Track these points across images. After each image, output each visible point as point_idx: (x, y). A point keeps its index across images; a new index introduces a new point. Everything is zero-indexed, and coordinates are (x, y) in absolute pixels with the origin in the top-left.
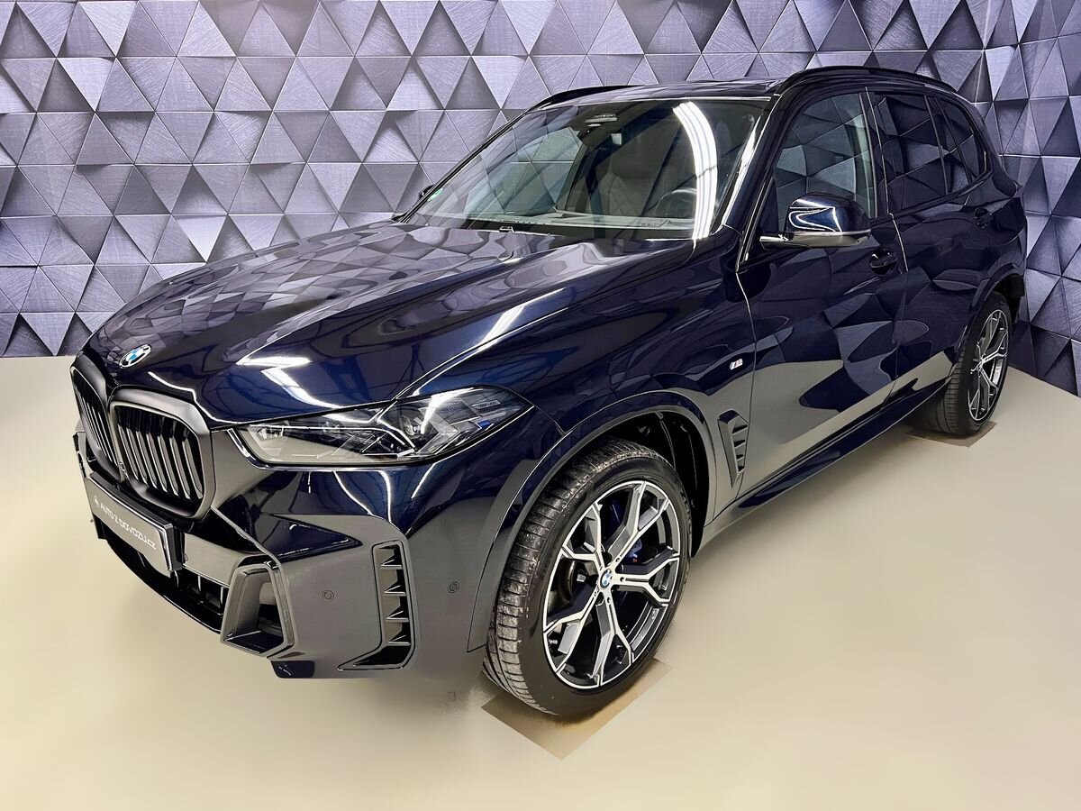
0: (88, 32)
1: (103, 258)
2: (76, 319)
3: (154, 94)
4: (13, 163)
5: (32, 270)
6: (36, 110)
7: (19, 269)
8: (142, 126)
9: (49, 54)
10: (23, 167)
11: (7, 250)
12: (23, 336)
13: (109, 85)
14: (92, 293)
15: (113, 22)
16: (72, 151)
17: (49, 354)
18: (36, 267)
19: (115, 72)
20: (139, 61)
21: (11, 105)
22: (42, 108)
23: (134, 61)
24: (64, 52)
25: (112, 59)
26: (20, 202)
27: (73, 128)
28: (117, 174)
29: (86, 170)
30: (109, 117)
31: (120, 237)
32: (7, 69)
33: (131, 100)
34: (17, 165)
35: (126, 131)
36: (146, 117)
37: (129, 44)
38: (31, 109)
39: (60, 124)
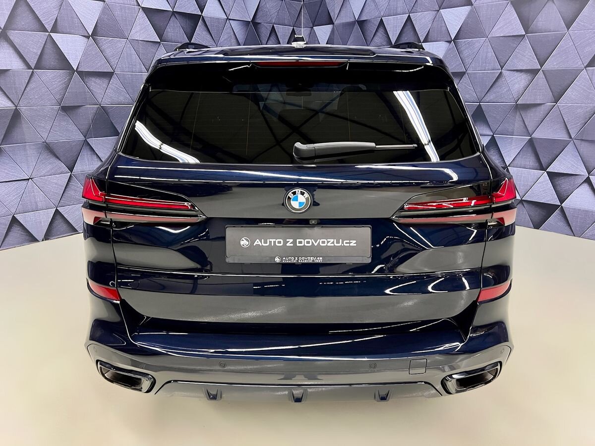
0: (72, 17)
1: (78, 168)
2: (57, 212)
3: (114, 61)
4: (14, 106)
5: (25, 183)
6: (33, 68)
7: (14, 183)
8: (106, 81)
9: (45, 30)
10: (23, 109)
11: (5, 169)
12: (16, 230)
13: (85, 54)
14: (70, 192)
15: (89, 13)
16: (58, 97)
17: (34, 240)
18: (28, 179)
19: (90, 46)
20: (105, 40)
21: (13, 63)
22: (38, 66)
23: (102, 40)
24: (55, 29)
25: (88, 37)
26: (16, 134)
27: (60, 81)
28: (90, 110)
29: (67, 110)
30: (84, 75)
31: (89, 153)
32: (12, 38)
33: (99, 64)
34: (16, 107)
35: (96, 85)
36: (108, 75)
37: (99, 29)
38: (29, 67)
39: (52, 78)
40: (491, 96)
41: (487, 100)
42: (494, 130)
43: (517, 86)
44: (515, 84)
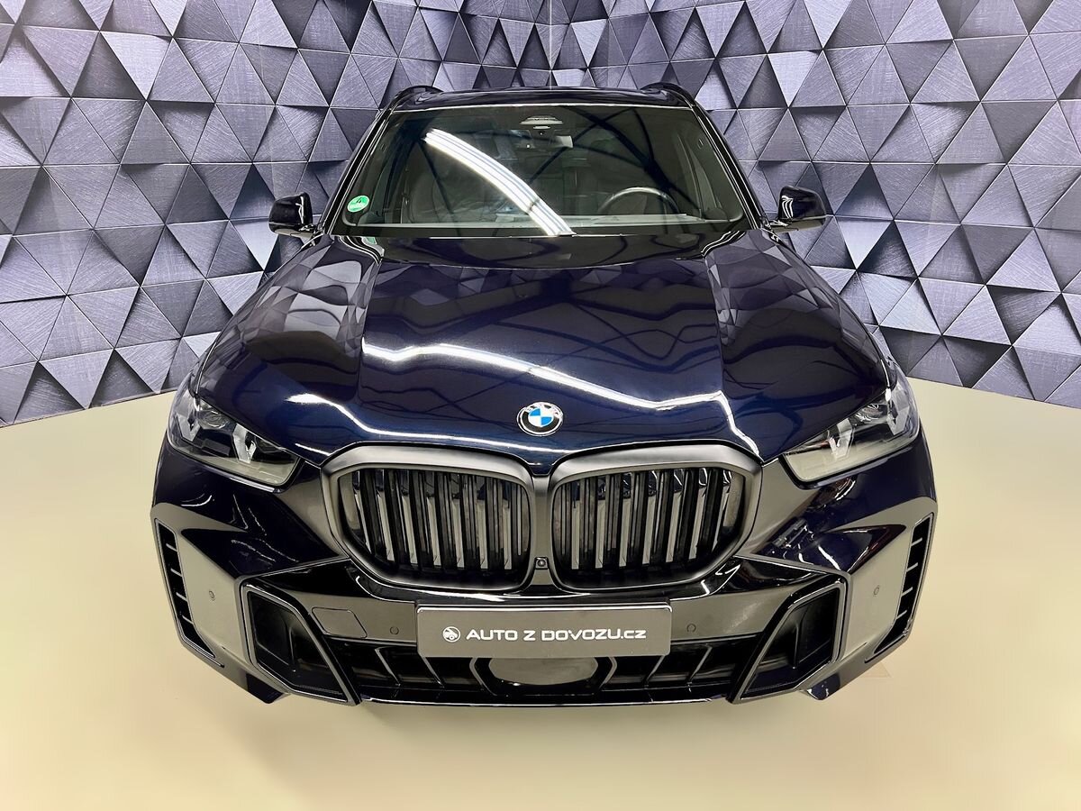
1: (152, 277)
2: (115, 356)
3: (214, 83)
4: (37, 164)
5: (58, 302)
6: (71, 94)
7: (38, 303)
8: (200, 119)
9: (92, 26)
10: (53, 169)
11: (22, 278)
12: (43, 388)
13: (163, 69)
14: (138, 320)
16: (116, 147)
17: (75, 406)
18: (64, 297)
19: (172, 55)
20: (199, 44)
21: (34, 85)
22: (80, 91)
23: (193, 44)
24: (109, 24)
25: (168, 39)
26: (41, 216)
27: (118, 120)
28: (171, 173)
29: (132, 171)
30: (162, 108)
31: (172, 249)
32: (32, 40)
33: (188, 89)
34: (42, 165)
35: (184, 126)
36: (205, 109)
37: (188, 24)
38: (64, 93)
39: (103, 112)
40: (889, 152)
41: (884, 158)
42: (895, 212)
43: (937, 132)
44: (934, 127)
